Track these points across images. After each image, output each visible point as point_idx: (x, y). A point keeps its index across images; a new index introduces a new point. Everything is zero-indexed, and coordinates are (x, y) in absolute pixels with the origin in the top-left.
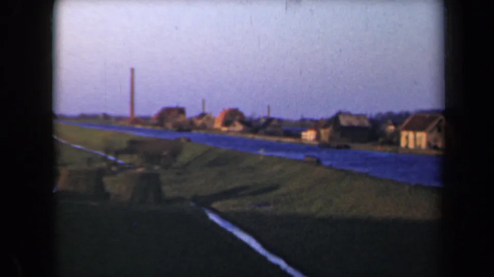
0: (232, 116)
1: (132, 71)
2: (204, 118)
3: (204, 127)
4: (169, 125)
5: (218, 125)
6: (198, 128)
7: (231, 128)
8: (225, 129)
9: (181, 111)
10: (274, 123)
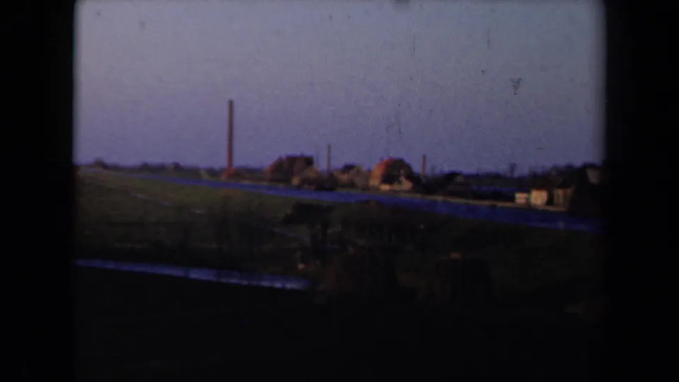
0: (395, 169)
1: (231, 104)
2: (352, 172)
3: (351, 185)
4: (295, 181)
5: (374, 182)
6: (344, 186)
7: (396, 187)
8: (386, 187)
9: (309, 161)
10: (459, 179)
